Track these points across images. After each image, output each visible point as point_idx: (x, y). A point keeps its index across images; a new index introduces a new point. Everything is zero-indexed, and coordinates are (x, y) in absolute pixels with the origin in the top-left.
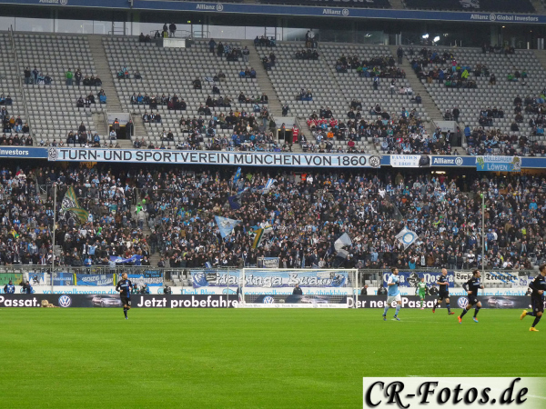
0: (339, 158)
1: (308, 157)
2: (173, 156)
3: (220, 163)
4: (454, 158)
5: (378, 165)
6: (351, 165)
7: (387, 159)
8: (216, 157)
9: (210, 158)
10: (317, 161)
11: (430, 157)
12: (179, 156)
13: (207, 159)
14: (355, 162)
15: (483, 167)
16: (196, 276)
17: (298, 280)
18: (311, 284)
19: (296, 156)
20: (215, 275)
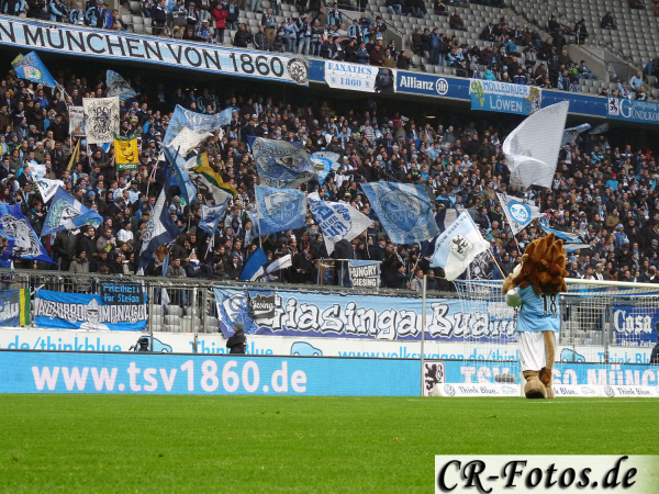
0: (233, 56)
4: (434, 79)
5: (304, 80)
6: (256, 74)
7: (316, 71)
10: (193, 57)
11: (395, 72)
14: (263, 69)
15: (482, 101)
16: (226, 304)
17: (449, 321)
18: (475, 332)
19: (152, 44)
20: (271, 300)
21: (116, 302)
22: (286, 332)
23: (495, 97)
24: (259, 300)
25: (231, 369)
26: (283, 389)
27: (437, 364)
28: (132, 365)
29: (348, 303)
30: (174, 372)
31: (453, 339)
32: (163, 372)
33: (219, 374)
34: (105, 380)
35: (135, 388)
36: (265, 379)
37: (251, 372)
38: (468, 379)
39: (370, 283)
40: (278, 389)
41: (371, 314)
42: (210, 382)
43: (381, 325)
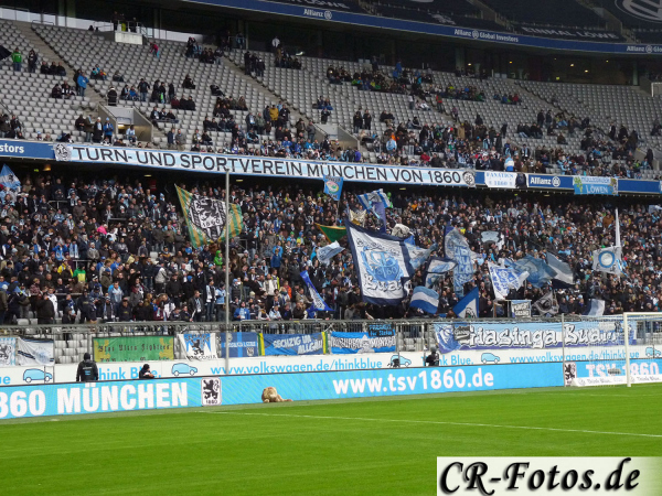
0: (430, 173)
1: (395, 170)
2: (229, 163)
3: (291, 175)
4: (551, 178)
5: (473, 184)
6: (444, 183)
7: (480, 178)
8: (284, 165)
9: (277, 168)
10: (406, 175)
11: (527, 175)
12: (237, 163)
13: (273, 169)
14: (448, 179)
15: (581, 189)
16: (441, 333)
17: (576, 335)
18: (592, 340)
19: (381, 169)
20: (468, 329)
21: (378, 335)
22: (478, 348)
23: (589, 186)
24: (460, 329)
25: (449, 375)
26: (480, 384)
27: (572, 364)
28: (391, 375)
29: (514, 328)
30: (415, 378)
31: (579, 345)
32: (408, 378)
33: (441, 378)
34: (375, 386)
35: (393, 389)
36: (469, 379)
37: (460, 375)
38: (591, 372)
39: (525, 313)
40: (476, 385)
41: (528, 333)
42: (436, 383)
43: (535, 340)
